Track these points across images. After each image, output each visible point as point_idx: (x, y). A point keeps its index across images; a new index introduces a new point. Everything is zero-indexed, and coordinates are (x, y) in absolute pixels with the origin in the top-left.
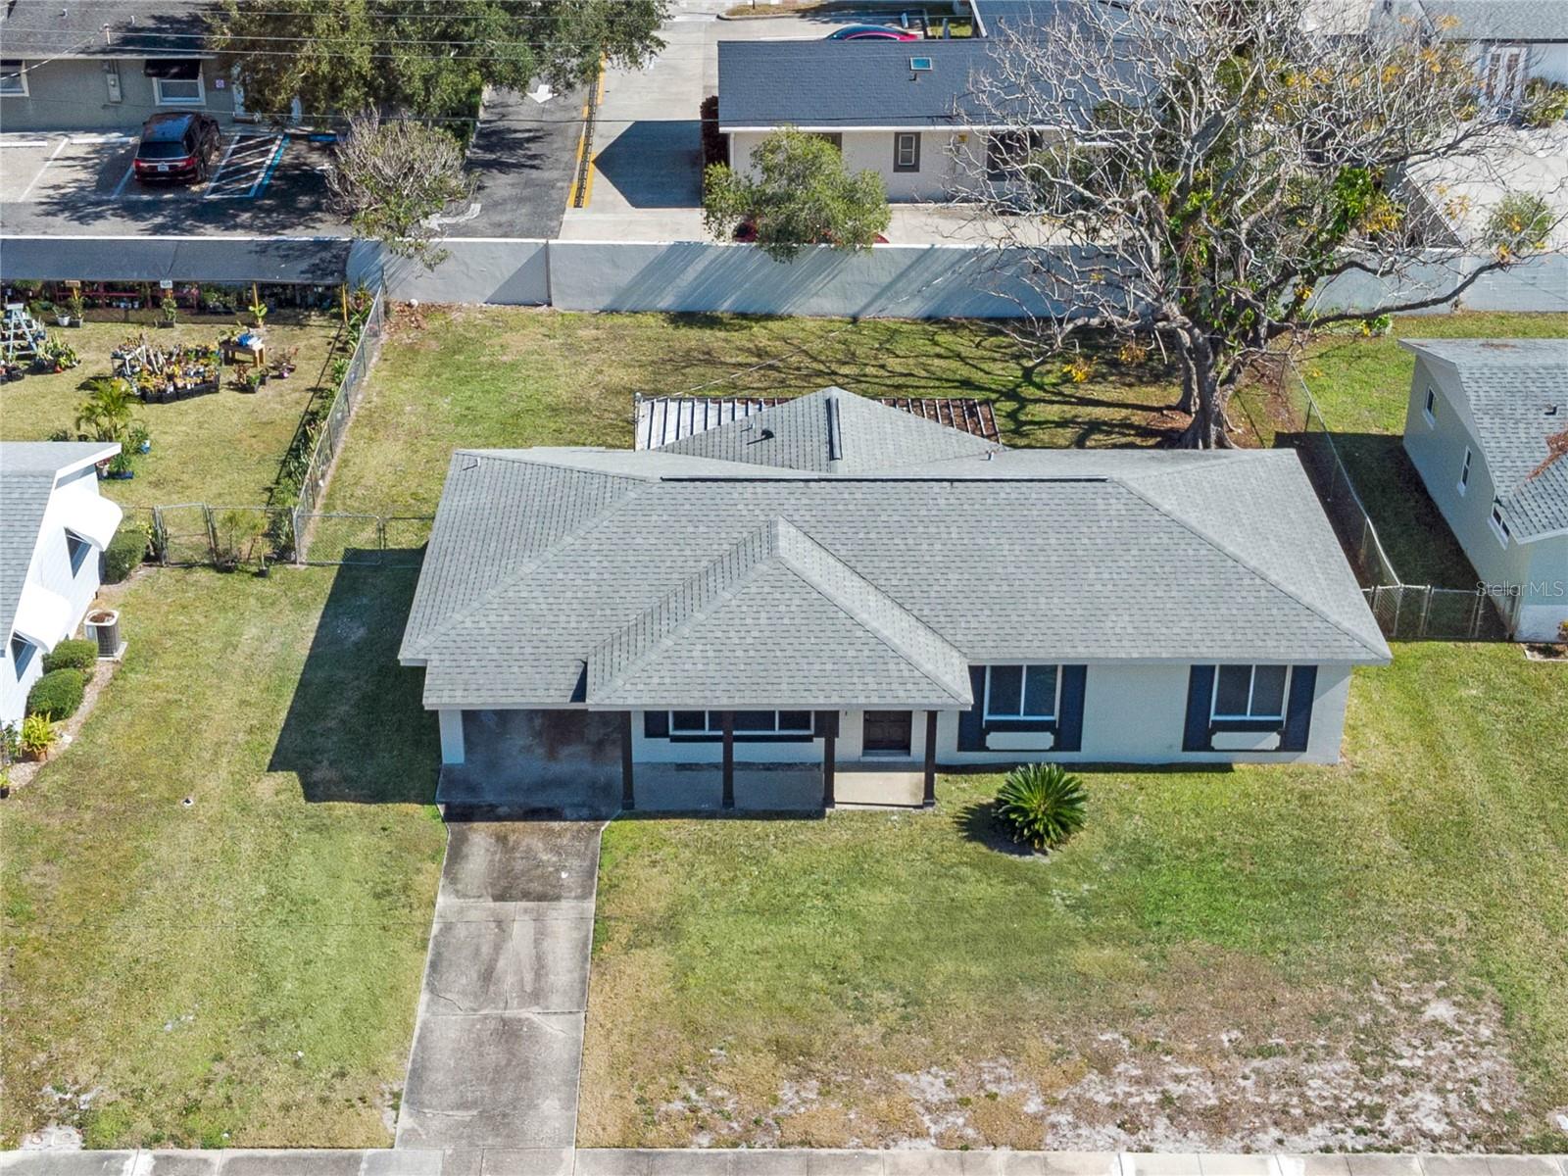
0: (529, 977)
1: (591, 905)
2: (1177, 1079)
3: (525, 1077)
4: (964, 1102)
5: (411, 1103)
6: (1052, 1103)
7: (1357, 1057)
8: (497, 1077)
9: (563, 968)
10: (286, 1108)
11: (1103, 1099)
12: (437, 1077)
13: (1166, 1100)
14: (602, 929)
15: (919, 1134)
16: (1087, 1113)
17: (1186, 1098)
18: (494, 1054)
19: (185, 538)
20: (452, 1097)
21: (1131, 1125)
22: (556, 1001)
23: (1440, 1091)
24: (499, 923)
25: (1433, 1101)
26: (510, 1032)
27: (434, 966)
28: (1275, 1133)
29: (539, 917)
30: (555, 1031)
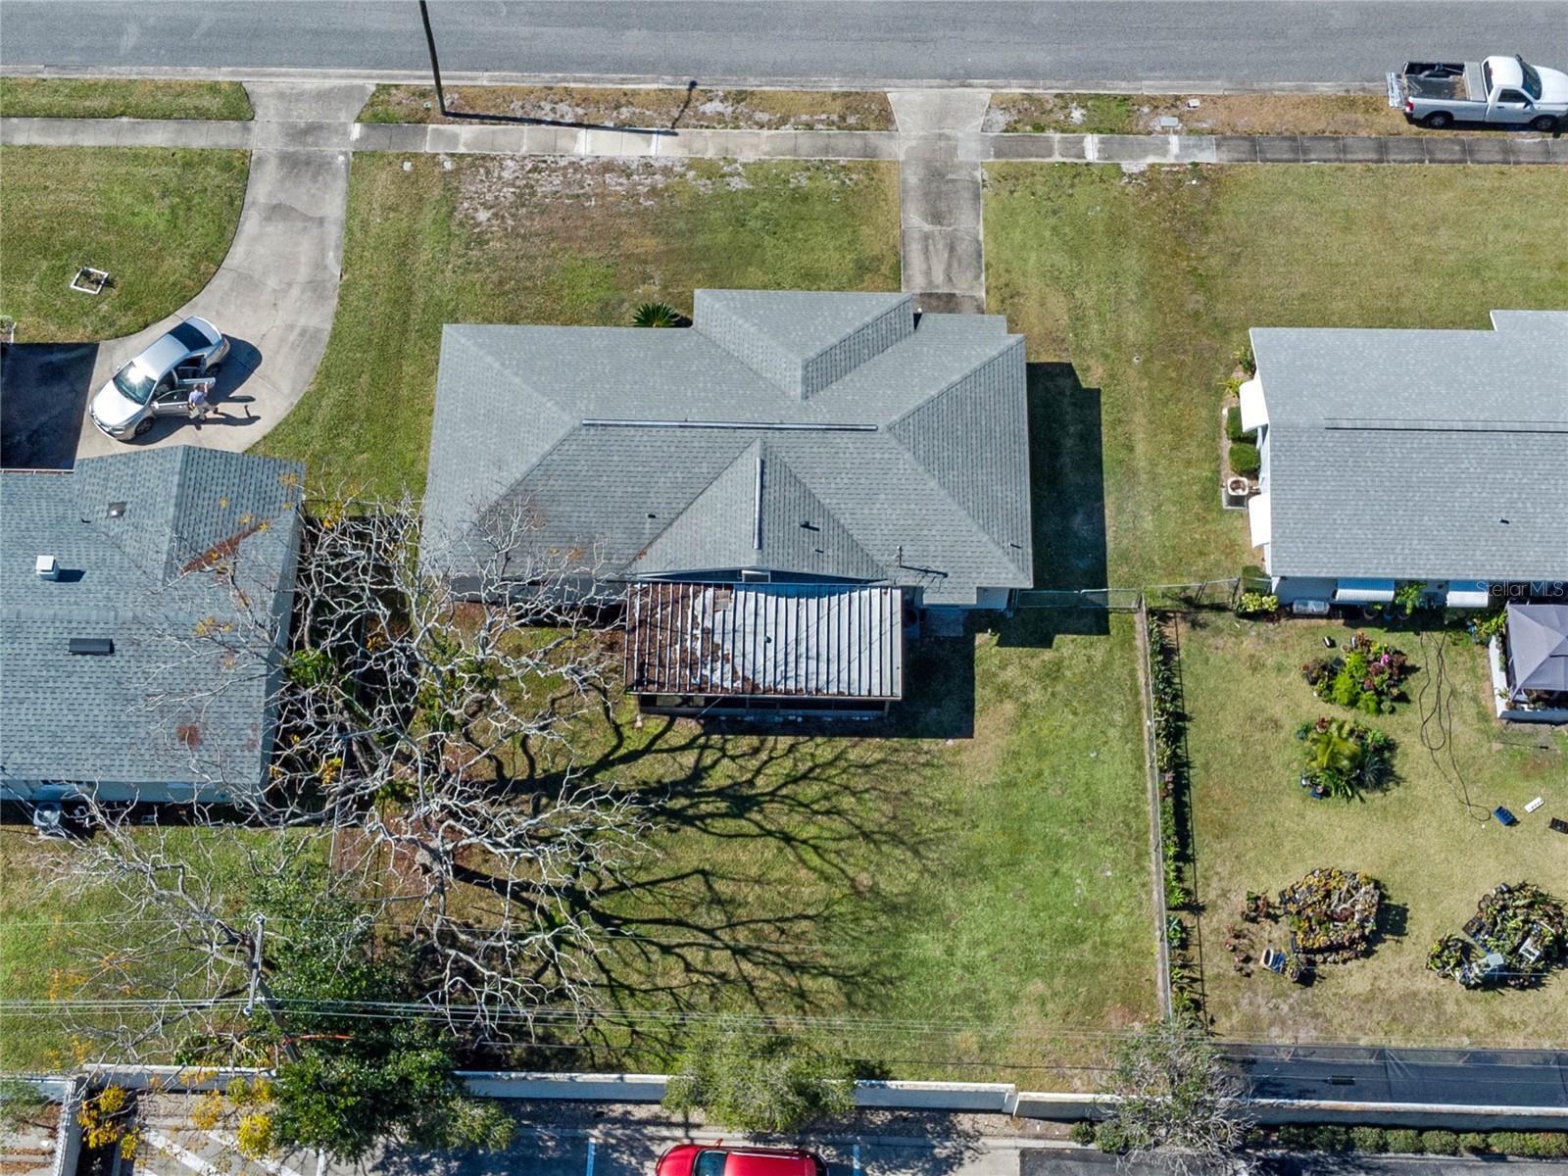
0: (931, 248)
2: (621, 184)
3: (926, 195)
4: (723, 176)
5: (977, 182)
7: (533, 194)
8: (939, 195)
9: (915, 251)
10: (1033, 175)
12: (967, 194)
13: (629, 176)
15: (744, 165)
16: (667, 171)
17: (619, 177)
18: (942, 206)
20: (959, 185)
21: (648, 165)
22: (916, 235)
23: (500, 178)
24: (950, 279)
25: (506, 175)
26: (937, 218)
27: (980, 255)
28: (583, 163)
29: (930, 283)
30: (915, 220)
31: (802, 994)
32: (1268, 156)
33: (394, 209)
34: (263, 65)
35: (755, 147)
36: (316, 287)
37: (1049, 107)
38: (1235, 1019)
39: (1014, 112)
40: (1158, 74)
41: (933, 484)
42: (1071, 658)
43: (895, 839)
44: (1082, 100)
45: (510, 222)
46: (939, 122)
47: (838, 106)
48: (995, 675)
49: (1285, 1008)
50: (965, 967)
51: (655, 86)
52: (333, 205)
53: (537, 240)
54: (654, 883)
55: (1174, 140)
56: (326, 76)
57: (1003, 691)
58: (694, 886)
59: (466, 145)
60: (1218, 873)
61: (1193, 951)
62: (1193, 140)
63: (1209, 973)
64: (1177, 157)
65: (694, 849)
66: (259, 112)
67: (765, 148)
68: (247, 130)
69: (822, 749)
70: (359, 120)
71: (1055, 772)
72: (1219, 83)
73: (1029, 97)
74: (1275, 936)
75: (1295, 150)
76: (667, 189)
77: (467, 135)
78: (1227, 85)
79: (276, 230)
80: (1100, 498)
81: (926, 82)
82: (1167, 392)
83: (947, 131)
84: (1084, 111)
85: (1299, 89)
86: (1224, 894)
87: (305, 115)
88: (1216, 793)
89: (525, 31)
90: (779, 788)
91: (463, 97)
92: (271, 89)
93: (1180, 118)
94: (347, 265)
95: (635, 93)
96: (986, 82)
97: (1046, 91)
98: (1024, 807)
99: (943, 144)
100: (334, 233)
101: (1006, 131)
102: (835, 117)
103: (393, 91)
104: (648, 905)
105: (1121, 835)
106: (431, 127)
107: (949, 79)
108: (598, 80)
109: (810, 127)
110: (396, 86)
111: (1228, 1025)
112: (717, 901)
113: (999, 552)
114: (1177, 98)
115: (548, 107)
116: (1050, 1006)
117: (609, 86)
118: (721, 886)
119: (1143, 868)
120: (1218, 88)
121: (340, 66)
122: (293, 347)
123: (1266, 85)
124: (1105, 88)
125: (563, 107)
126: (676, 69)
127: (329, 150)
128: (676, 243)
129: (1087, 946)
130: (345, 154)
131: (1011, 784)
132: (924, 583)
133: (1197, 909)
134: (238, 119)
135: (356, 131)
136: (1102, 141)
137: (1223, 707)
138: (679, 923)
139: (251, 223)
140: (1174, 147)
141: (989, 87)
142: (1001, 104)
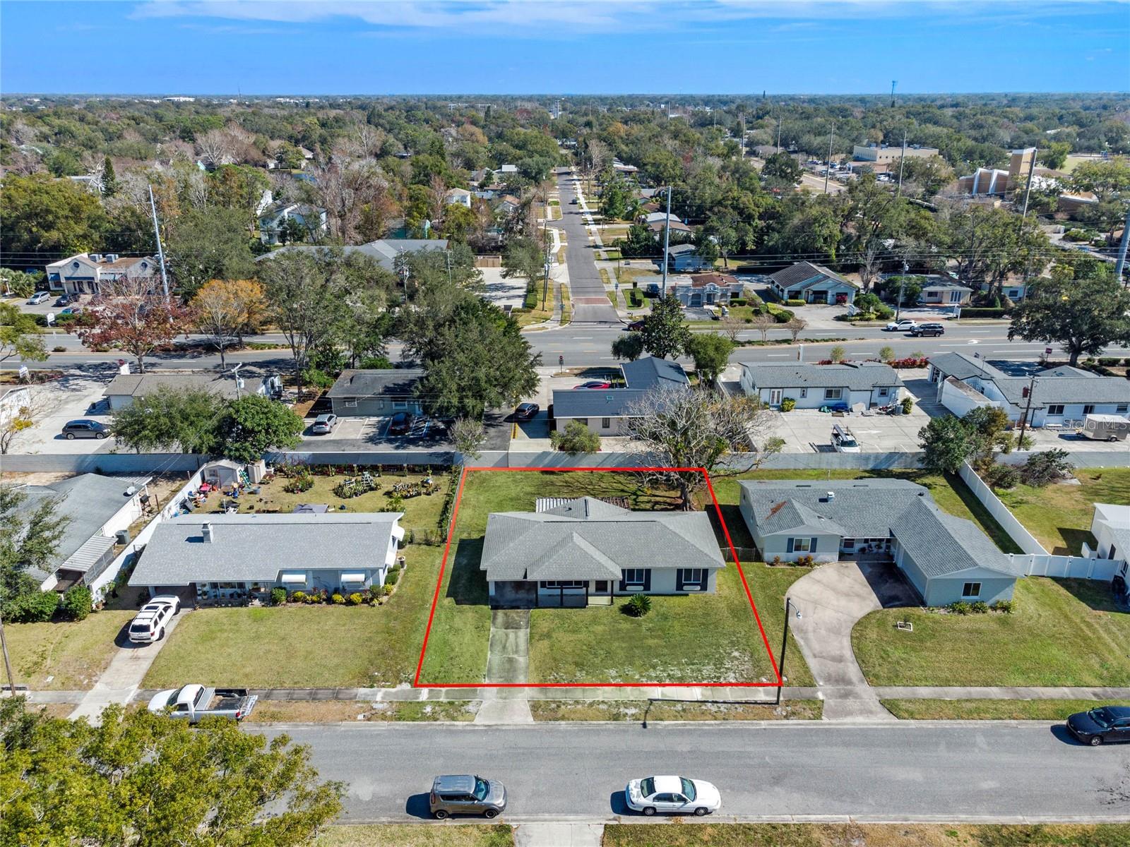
0: (514, 647)
1: (528, 630)
2: (672, 670)
3: (515, 671)
4: (620, 676)
5: (488, 677)
6: (642, 676)
8: (508, 671)
9: (523, 646)
11: (654, 675)
12: (494, 671)
13: (669, 675)
14: (532, 637)
15: (610, 684)
16: (650, 678)
18: (507, 666)
19: (419, 537)
22: (522, 653)
24: (506, 635)
26: (511, 661)
27: (491, 645)
28: (694, 682)
29: (516, 633)
30: (522, 660)
32: (330, 691)
37: (444, 713)
39: (463, 709)
40: (376, 733)
44: (424, 717)
46: (505, 706)
47: (561, 712)
51: (666, 723)
52: (812, 663)
55: (379, 698)
59: (758, 690)
62: (368, 698)
64: (379, 691)
66: (878, 704)
67: (600, 692)
70: (823, 701)
72: (342, 728)
73: (453, 719)
75: (316, 694)
78: (338, 727)
79: (834, 653)
81: (511, 728)
83: (501, 701)
91: (771, 713)
92: (879, 716)
93: (373, 709)
95: (676, 718)
96: (476, 728)
97: (444, 722)
99: (504, 695)
102: (563, 707)
103: (811, 715)
107: (497, 729)
108: (699, 725)
109: (577, 702)
110: (810, 719)
114: (369, 720)
115: (722, 709)
120: (344, 726)
123: (316, 728)
124: (409, 725)
126: (657, 732)
127: (830, 687)
130: (820, 686)
134: (887, 700)
135: (821, 697)
136: (418, 698)
140: (380, 696)
141: (475, 725)
142: (470, 716)
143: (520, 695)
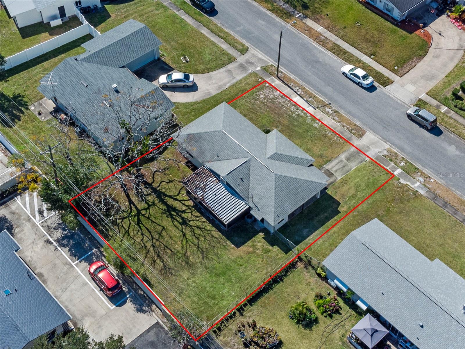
0: (340, 163)
1: (324, 166)
2: (294, 110)
3: (351, 154)
4: (315, 122)
7: (276, 100)
8: (354, 156)
12: (360, 160)
15: (322, 123)
18: (352, 158)
20: (360, 158)
21: (303, 110)
22: (340, 159)
23: (273, 93)
24: (336, 171)
25: (275, 93)
26: (348, 159)
27: (348, 172)
28: (292, 102)
29: (331, 169)
30: (343, 157)
31: (155, 261)
32: (436, 202)
33: (248, 84)
34: (256, 48)
35: (328, 122)
36: (220, 87)
37: (398, 158)
38: (224, 339)
39: (389, 154)
40: (431, 170)
41: (274, 191)
42: (273, 252)
43: (202, 252)
44: (407, 162)
45: (265, 101)
46: (371, 144)
47: (354, 127)
48: (256, 242)
49: (236, 347)
50: (187, 284)
51: (322, 99)
52: (239, 78)
53: (266, 107)
54: (154, 222)
55: (418, 183)
56: (265, 57)
57: (254, 246)
58: (160, 228)
59: (275, 84)
60: (253, 312)
61: (231, 321)
62: (422, 186)
63: (230, 327)
64: (415, 187)
65: (167, 223)
66: (246, 54)
67: (330, 124)
68: (240, 56)
69: (209, 226)
70: (261, 67)
71: (246, 267)
72: (443, 181)
73: (396, 154)
74: (250, 333)
75: (444, 205)
76: (301, 116)
77: (277, 83)
78: (444, 183)
79: (225, 74)
80: (316, 230)
81: (378, 136)
82: (355, 224)
83: (370, 147)
84: (405, 164)
85: (461, 196)
86: (250, 317)
87: (253, 60)
88: (271, 299)
89: (309, 73)
90: (193, 226)
91: (284, 76)
92: (253, 52)
93: (424, 181)
94: (230, 87)
95: (317, 97)
96: (391, 145)
97: (401, 155)
98: (233, 268)
99: (367, 148)
100: (234, 81)
101: (383, 156)
102: (350, 128)
103: (273, 67)
104: (148, 224)
105: (244, 289)
106: (272, 77)
107: (383, 139)
108: (313, 91)
109: (343, 126)
110: (275, 66)
111: (221, 339)
112: (160, 234)
113: (273, 214)
114: (429, 177)
115: (297, 88)
116: (194, 304)
117: (313, 93)
118: (164, 233)
119: (241, 298)
120: (441, 182)
121: (269, 57)
122: (204, 93)
123: (454, 189)
124: (415, 164)
125: (300, 90)
126: (330, 99)
127: (250, 68)
128: (291, 126)
129: (213, 301)
130: (252, 71)
131: (235, 262)
132: (253, 209)
133: (242, 315)
134: (241, 53)
135: (259, 68)
136: (401, 172)
137: (292, 285)
138: (150, 232)
139: (222, 70)
140: (417, 185)
141: (390, 146)
142: (388, 151)
143: (360, 144)
